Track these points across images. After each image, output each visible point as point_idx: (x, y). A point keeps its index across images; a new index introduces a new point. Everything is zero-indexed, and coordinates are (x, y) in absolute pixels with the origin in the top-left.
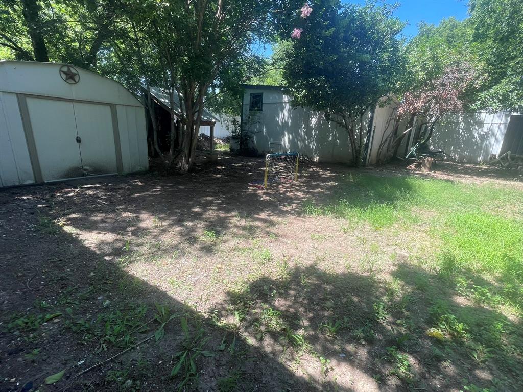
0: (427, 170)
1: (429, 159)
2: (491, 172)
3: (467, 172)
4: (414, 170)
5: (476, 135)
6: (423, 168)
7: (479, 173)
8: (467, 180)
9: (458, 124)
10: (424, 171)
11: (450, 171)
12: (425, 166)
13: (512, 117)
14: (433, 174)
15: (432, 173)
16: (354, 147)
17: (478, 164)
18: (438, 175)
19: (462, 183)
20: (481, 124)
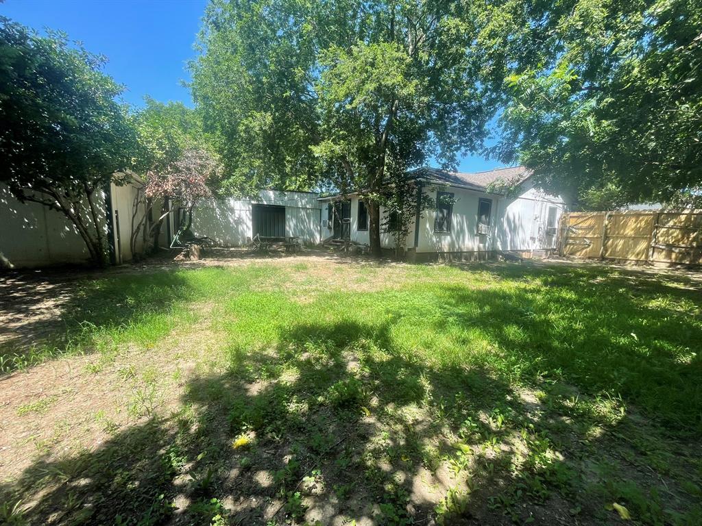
0: (196, 258)
1: (196, 246)
2: (250, 253)
3: (233, 255)
4: (182, 260)
5: (231, 221)
6: (192, 257)
7: (242, 255)
8: (234, 263)
9: (213, 209)
10: (194, 259)
11: (219, 256)
12: (193, 254)
13: (253, 205)
14: (205, 262)
15: (202, 261)
16: (88, 240)
17: (240, 247)
18: (209, 262)
19: (231, 266)
20: (232, 210)
